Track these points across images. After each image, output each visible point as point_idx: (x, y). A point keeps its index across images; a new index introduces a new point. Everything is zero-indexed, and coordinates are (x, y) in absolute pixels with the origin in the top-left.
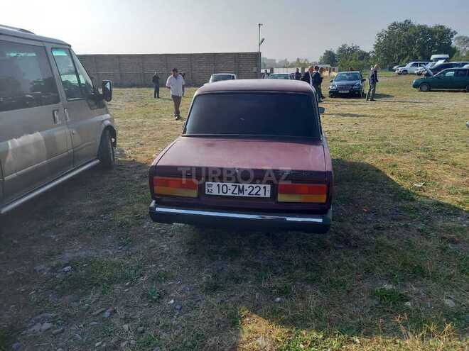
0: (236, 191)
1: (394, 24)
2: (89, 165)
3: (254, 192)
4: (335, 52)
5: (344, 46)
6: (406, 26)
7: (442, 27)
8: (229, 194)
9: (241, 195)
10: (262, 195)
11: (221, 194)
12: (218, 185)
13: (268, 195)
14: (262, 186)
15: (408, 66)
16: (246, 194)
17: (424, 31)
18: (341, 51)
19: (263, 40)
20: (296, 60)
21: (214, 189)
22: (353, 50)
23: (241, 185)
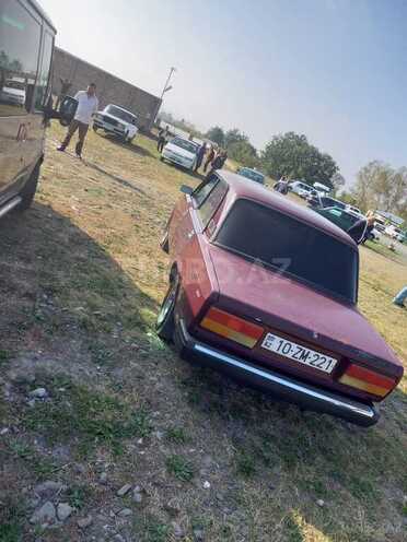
0: (300, 355)
1: (291, 133)
2: (10, 206)
3: (316, 363)
4: (225, 133)
5: (236, 131)
6: (301, 141)
7: (330, 158)
8: (289, 355)
9: (302, 361)
10: (324, 369)
11: (280, 352)
12: (281, 342)
13: (329, 371)
14: (328, 359)
15: (294, 184)
16: (307, 362)
17: (315, 154)
18: (231, 134)
19: (170, 88)
20: (180, 120)
21: (274, 344)
22: (243, 140)
23: (307, 350)
